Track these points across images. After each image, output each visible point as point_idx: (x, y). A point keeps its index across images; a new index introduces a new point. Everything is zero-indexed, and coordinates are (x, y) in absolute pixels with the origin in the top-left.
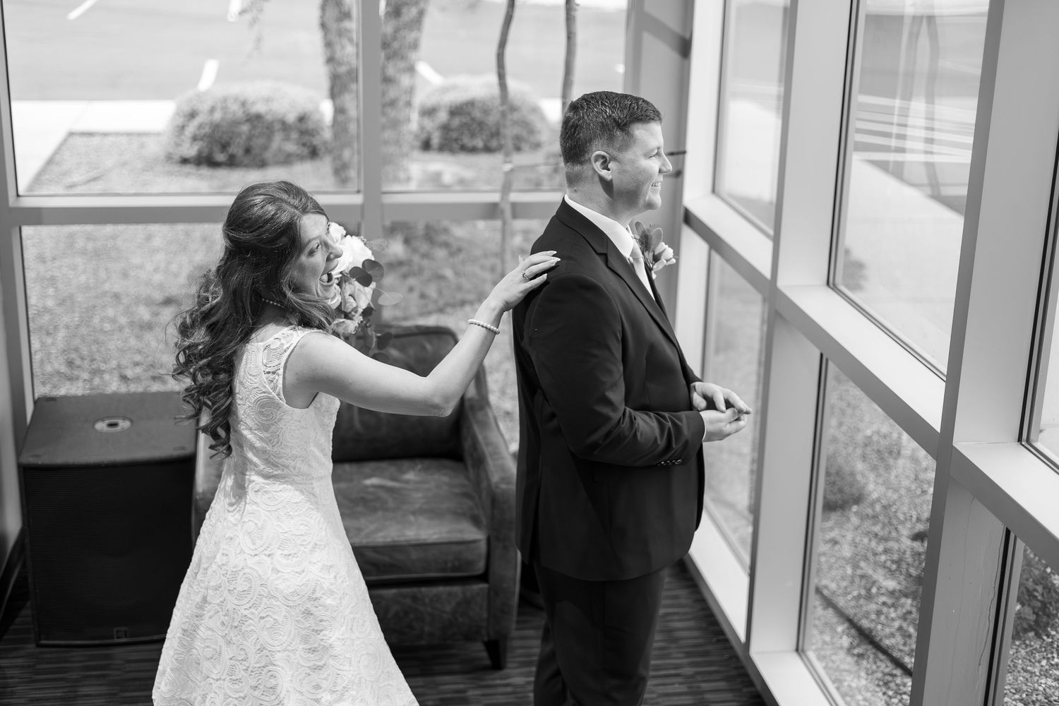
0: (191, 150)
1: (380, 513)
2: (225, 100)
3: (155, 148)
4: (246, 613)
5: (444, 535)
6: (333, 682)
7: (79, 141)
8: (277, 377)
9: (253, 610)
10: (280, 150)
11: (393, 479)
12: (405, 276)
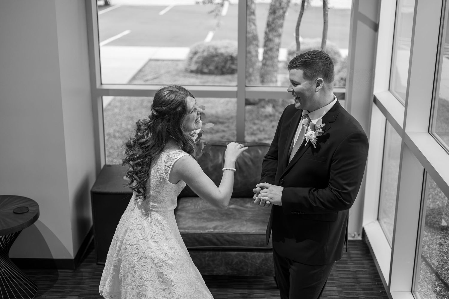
0: (194, 67)
1: (232, 220)
2: (209, 47)
3: (182, 66)
4: (136, 263)
5: (257, 231)
6: (172, 296)
7: (153, 63)
8: (168, 169)
9: (139, 262)
10: (230, 68)
11: (241, 206)
12: (271, 121)
